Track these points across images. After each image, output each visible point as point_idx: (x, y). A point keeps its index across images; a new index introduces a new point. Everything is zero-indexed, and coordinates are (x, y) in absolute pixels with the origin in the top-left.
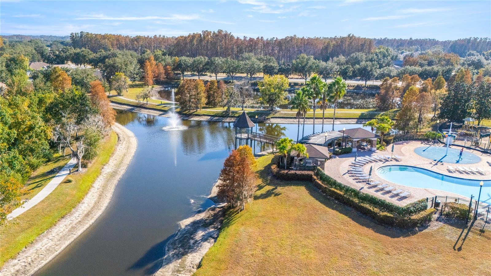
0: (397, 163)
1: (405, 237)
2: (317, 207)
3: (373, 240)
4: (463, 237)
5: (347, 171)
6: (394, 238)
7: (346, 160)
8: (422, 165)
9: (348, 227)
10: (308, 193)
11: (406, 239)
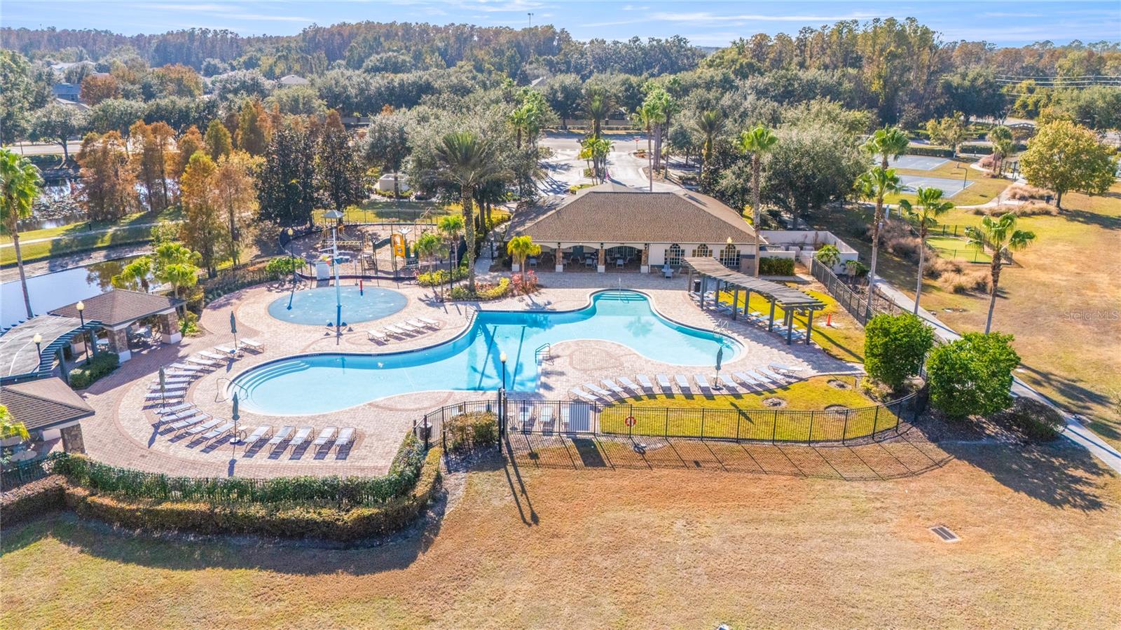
0: (259, 359)
1: (426, 550)
2: (147, 586)
3: (368, 600)
4: (517, 487)
5: (153, 430)
6: (407, 566)
7: (122, 394)
8: (314, 346)
9: (280, 600)
10: (82, 552)
11: (431, 553)
